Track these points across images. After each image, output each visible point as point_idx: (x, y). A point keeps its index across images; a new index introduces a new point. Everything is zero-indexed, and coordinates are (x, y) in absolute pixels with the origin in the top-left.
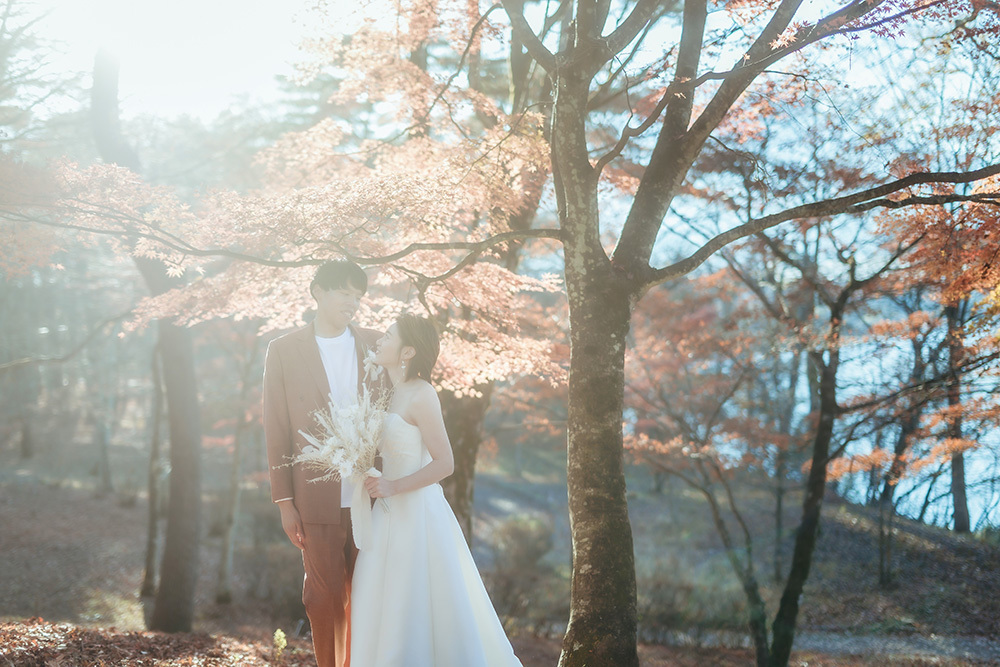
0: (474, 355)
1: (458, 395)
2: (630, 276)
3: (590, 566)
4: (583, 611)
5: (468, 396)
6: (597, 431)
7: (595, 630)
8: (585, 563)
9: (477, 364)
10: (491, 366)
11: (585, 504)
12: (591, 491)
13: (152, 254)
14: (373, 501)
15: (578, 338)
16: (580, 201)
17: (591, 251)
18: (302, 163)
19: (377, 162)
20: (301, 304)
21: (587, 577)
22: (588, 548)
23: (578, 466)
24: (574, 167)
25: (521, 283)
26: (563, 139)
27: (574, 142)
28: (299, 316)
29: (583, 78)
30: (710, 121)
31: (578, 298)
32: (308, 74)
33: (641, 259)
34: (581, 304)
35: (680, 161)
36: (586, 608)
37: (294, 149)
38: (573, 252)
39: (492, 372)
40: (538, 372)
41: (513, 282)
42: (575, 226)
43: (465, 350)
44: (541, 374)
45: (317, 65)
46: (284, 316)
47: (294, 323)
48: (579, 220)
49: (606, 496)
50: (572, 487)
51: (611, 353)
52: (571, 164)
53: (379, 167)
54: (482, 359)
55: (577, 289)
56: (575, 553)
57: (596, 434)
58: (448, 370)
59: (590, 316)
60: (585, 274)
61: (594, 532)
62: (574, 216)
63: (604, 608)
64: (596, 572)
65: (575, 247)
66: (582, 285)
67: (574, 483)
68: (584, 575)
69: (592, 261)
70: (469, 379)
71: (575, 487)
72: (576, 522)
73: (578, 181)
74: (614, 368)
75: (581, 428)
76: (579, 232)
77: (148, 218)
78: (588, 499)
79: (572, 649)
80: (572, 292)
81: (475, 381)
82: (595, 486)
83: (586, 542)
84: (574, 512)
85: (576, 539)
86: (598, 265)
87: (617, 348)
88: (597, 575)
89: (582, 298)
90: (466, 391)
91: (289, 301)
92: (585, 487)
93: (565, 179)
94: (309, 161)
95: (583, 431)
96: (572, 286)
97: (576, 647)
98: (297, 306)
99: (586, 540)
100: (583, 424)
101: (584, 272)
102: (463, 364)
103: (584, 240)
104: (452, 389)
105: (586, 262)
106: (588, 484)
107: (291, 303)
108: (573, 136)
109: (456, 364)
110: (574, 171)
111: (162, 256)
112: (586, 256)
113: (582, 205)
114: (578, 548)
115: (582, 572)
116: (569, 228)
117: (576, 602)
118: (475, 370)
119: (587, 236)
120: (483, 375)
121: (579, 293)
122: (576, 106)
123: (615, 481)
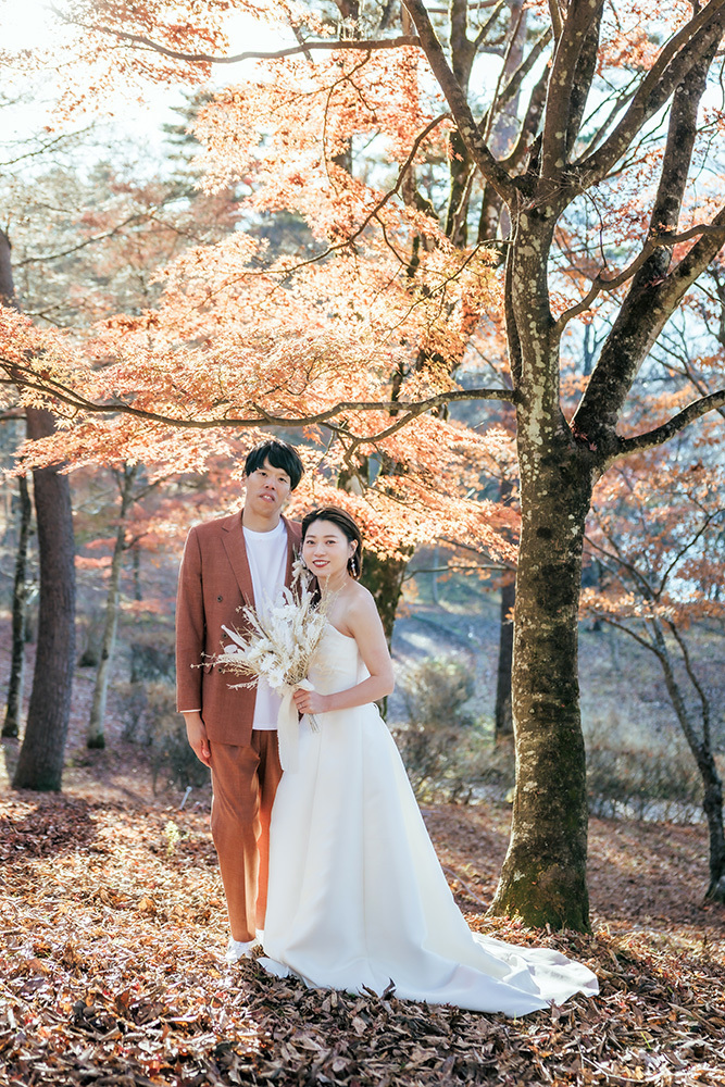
0: (402, 514)
1: (382, 557)
2: (593, 447)
3: (536, 784)
4: (526, 835)
5: (393, 560)
6: (549, 628)
7: (539, 859)
8: (530, 779)
9: (405, 525)
10: (421, 526)
11: (532, 711)
12: (539, 697)
13: (39, 404)
14: (301, 716)
15: (529, 518)
16: (538, 359)
17: (549, 417)
18: (207, 280)
19: (294, 281)
20: (204, 449)
21: (531, 796)
22: (534, 763)
23: (525, 667)
24: (533, 320)
25: (461, 439)
26: (521, 286)
27: (534, 290)
28: (200, 462)
29: (548, 215)
30: (695, 266)
31: (532, 471)
32: (219, 180)
33: (607, 426)
34: (534, 478)
35: (657, 311)
36: (530, 832)
37: (199, 265)
38: (528, 418)
39: (422, 533)
40: (477, 542)
41: (452, 437)
42: (531, 387)
43: (392, 508)
44: (481, 544)
45: (229, 170)
46: (183, 461)
47: (195, 468)
48: (537, 382)
49: (557, 703)
50: (517, 691)
51: (568, 537)
52: (530, 316)
53: (296, 288)
54: (411, 519)
55: (531, 461)
56: (518, 766)
57: (547, 631)
58: (371, 528)
59: (545, 493)
60: (541, 443)
61: (541, 744)
62: (530, 376)
63: (550, 832)
64: (542, 791)
65: (530, 412)
66: (537, 456)
67: (519, 686)
68: (528, 793)
69: (550, 429)
70: (394, 540)
71: (520, 690)
72: (520, 732)
73: (537, 336)
74: (571, 554)
75: (530, 623)
76: (535, 396)
77: (37, 365)
78: (535, 705)
79: (512, 878)
80: (524, 464)
81: (401, 543)
82: (545, 691)
83: (532, 756)
84: (520, 719)
85: (521, 751)
86: (557, 433)
87: (575, 531)
88: (543, 794)
89: (537, 472)
90: (391, 553)
91: (190, 445)
92: (533, 691)
93: (521, 333)
94: (215, 278)
95: (532, 627)
96: (525, 457)
97: (517, 877)
98: (200, 451)
99: (531, 753)
100: (532, 619)
101: (540, 441)
102: (389, 524)
103: (541, 405)
104: (375, 550)
105: (542, 430)
106: (535, 688)
107: (193, 447)
108: (533, 283)
109: (380, 523)
110: (533, 325)
111: (50, 406)
112: (543, 423)
113: (540, 364)
114: (523, 761)
115: (525, 789)
116: (524, 390)
117: (517, 823)
118: (402, 531)
119: (545, 400)
120: (412, 536)
121: (533, 466)
122: (538, 249)
123: (567, 685)
